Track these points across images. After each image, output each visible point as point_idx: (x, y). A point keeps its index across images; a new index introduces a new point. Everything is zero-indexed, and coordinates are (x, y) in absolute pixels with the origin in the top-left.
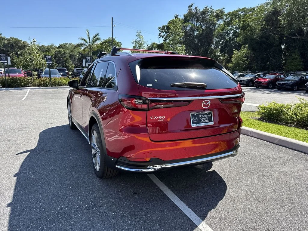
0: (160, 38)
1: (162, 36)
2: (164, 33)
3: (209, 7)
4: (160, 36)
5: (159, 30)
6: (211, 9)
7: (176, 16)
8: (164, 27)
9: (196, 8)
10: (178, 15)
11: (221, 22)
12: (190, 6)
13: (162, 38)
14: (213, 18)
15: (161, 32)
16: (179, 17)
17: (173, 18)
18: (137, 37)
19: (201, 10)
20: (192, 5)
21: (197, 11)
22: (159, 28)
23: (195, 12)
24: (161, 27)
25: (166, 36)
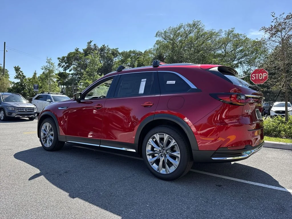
0: (59, 67)
1: (62, 66)
2: (64, 64)
3: (106, 45)
4: (59, 65)
5: (59, 60)
6: (107, 48)
7: (76, 49)
8: (64, 58)
9: (95, 45)
10: (78, 49)
11: (116, 60)
12: (89, 42)
13: (62, 68)
14: (111, 56)
15: (61, 62)
16: (79, 50)
17: (73, 51)
18: (47, 64)
19: (100, 47)
20: (91, 41)
21: (95, 47)
22: (59, 58)
23: (94, 49)
24: (61, 57)
25: (66, 66)
